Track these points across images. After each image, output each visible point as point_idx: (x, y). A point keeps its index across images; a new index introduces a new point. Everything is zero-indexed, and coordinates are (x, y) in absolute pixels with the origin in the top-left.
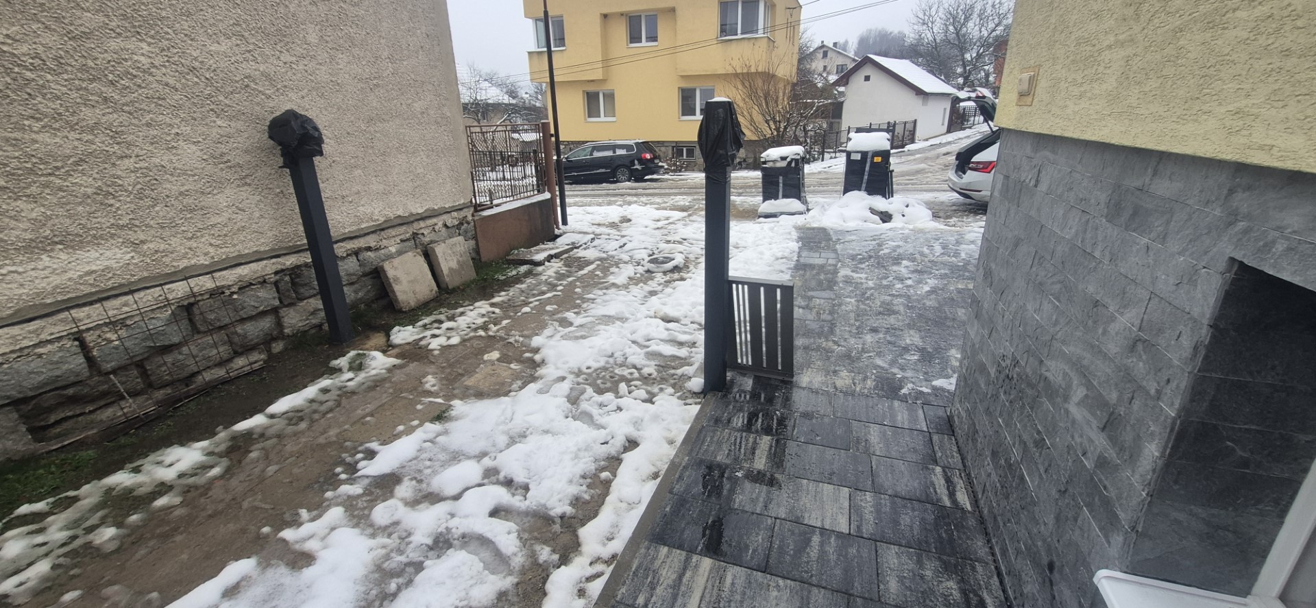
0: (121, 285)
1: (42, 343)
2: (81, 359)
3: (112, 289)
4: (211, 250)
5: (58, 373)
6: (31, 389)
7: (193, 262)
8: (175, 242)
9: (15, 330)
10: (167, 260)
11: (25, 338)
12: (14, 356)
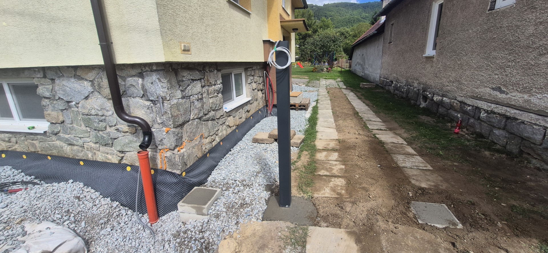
1: (535, 124)
5: (532, 136)
6: (525, 136)
9: (533, 116)
11: (534, 120)
12: (529, 124)
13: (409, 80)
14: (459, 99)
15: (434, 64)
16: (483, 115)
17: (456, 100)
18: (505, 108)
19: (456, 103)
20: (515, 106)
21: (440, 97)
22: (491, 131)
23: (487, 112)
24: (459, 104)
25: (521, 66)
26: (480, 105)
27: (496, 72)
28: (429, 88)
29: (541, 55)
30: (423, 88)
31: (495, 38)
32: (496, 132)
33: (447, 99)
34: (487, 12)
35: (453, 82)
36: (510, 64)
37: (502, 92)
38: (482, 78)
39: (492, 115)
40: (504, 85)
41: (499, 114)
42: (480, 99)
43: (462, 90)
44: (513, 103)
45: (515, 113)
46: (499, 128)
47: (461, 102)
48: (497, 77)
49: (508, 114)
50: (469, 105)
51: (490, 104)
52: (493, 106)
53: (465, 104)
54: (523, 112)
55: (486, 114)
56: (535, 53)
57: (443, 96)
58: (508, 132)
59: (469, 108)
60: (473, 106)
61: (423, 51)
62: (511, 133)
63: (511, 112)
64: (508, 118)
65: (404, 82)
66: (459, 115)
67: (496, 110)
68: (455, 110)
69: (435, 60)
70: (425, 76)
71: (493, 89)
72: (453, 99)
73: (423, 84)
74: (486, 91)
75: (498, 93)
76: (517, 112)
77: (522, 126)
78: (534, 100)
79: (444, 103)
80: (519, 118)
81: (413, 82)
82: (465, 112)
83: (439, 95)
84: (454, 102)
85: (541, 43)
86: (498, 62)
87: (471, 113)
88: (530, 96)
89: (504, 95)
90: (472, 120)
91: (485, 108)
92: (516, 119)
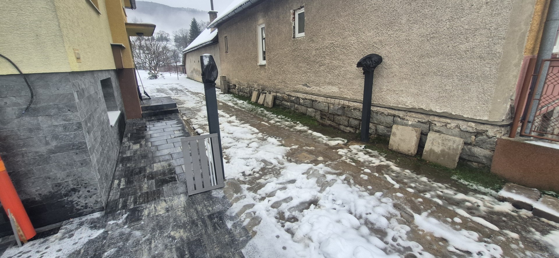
0: (335, 96)
1: (324, 102)
2: (327, 108)
3: (334, 96)
4: (351, 95)
6: (321, 109)
7: (347, 97)
8: (346, 90)
9: (323, 98)
10: (343, 94)
11: (323, 100)
12: (322, 102)
13: (250, 83)
14: (287, 93)
15: (266, 70)
16: (301, 101)
17: (285, 94)
18: (311, 95)
19: (286, 97)
20: (314, 94)
21: (275, 94)
22: (307, 110)
23: (303, 99)
24: (287, 97)
25: (313, 72)
26: (299, 96)
27: (303, 75)
28: (266, 88)
29: (320, 66)
30: (261, 88)
31: (299, 55)
32: (310, 110)
33: (279, 94)
34: (292, 39)
35: (281, 83)
36: (308, 70)
37: (308, 87)
38: (296, 79)
39: (306, 101)
40: (308, 83)
41: (309, 99)
42: (298, 92)
43: (287, 87)
44: (314, 92)
45: (316, 98)
46: (310, 108)
47: (288, 95)
48: (304, 78)
49: (313, 99)
50: (293, 97)
51: (303, 94)
52: (305, 95)
53: (291, 96)
54: (318, 97)
55: (302, 101)
56: (318, 65)
57: (277, 92)
58: (314, 109)
59: (293, 98)
60: (295, 97)
61: (257, 61)
62: (316, 109)
63: (314, 97)
64: (313, 101)
65: (246, 85)
66: (289, 104)
67: (307, 98)
68: (286, 101)
69: (266, 67)
70: (261, 79)
71: (303, 85)
72: (283, 94)
73: (261, 85)
74: (300, 87)
75: (306, 87)
76: (316, 97)
77: (319, 104)
78: (321, 89)
79: (278, 97)
80: (317, 100)
81: (253, 84)
82: (292, 102)
83: (274, 92)
84: (284, 96)
85: (319, 60)
86: (303, 69)
87: (295, 101)
88: (319, 88)
89: (309, 88)
90: (296, 106)
91: (302, 97)
92: (317, 101)
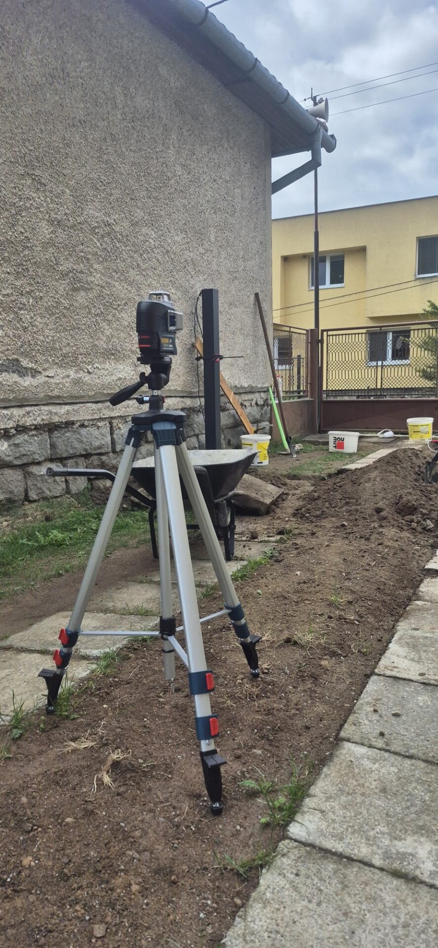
1: (99, 420)
2: (110, 438)
6: (94, 449)
11: (95, 413)
23: (6, 433)
37: (22, 372)
39: (21, 437)
40: (26, 355)
41: (37, 427)
55: (5, 443)
64: (54, 429)
75: (15, 377)
76: (67, 407)
80: (75, 419)
88: (76, 372)
89: (32, 378)
92: (69, 424)
